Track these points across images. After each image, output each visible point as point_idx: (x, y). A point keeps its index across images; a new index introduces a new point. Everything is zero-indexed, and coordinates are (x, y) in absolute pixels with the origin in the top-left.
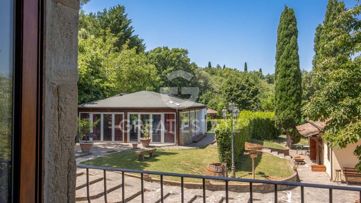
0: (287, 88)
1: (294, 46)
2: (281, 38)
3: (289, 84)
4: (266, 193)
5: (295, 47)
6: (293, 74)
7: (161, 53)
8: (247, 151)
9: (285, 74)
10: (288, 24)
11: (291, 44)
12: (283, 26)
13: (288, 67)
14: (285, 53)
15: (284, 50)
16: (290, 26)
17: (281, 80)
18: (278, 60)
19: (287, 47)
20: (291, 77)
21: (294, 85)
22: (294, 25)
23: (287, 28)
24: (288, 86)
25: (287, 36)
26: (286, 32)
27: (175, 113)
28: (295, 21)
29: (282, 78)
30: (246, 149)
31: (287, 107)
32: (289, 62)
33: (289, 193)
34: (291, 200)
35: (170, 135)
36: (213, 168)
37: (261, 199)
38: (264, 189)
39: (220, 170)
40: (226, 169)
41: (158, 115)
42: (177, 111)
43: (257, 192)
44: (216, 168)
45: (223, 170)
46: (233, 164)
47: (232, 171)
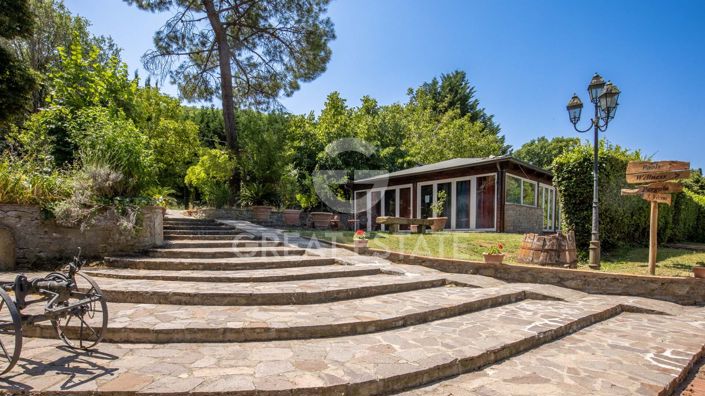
7: (534, 146)
8: (631, 186)
27: (496, 174)
30: (631, 180)
35: (487, 214)
36: (532, 240)
37: (668, 312)
38: (688, 292)
39: (552, 245)
40: (570, 244)
41: (465, 182)
42: (498, 167)
43: (661, 299)
44: (539, 240)
45: (560, 245)
46: (593, 237)
47: (591, 253)
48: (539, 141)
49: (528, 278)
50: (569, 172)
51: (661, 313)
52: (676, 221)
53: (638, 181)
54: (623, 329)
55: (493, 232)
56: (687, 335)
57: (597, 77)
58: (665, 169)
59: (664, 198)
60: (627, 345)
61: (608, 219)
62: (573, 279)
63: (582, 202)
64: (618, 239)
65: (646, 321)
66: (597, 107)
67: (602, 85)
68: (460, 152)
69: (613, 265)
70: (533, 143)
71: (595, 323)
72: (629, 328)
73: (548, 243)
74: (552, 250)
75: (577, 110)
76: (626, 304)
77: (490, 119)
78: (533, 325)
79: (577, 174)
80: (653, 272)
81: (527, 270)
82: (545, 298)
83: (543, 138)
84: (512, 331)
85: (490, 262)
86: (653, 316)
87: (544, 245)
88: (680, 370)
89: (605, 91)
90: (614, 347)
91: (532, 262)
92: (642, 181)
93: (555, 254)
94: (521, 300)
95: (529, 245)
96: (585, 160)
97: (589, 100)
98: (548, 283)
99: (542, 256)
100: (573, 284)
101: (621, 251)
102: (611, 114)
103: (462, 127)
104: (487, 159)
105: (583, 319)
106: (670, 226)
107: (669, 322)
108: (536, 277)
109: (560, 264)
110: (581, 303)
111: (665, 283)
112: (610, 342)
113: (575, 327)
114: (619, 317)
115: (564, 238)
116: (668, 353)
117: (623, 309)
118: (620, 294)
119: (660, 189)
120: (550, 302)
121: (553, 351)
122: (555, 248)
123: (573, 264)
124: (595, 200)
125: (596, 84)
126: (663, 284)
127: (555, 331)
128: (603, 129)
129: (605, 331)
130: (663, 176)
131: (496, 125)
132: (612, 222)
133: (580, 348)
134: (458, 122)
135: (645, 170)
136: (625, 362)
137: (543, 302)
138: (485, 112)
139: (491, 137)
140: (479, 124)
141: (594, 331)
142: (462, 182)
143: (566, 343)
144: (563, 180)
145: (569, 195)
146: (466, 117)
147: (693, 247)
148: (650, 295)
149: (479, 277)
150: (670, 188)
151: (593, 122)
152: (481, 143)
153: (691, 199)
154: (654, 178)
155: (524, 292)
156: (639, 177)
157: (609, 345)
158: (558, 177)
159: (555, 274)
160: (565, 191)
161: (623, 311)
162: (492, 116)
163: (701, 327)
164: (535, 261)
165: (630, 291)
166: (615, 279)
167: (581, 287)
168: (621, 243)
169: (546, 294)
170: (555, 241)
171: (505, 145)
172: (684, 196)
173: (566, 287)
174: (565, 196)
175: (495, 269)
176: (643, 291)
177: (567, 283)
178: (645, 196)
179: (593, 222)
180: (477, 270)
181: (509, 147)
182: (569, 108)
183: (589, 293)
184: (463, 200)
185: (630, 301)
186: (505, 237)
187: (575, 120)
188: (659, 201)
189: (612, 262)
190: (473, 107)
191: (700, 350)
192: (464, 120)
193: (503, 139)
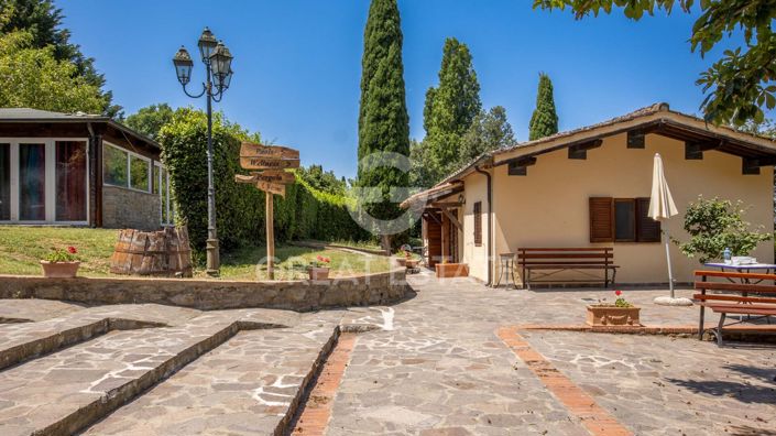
0: (381, 142)
1: (395, 61)
2: (371, 47)
3: (386, 133)
4: (313, 309)
5: (397, 64)
6: (393, 115)
7: (154, 114)
8: (247, 172)
9: (379, 115)
10: (385, 19)
11: (390, 56)
12: (375, 23)
13: (384, 101)
14: (378, 74)
15: (375, 68)
16: (389, 22)
17: (371, 125)
18: (366, 90)
19: (381, 63)
20: (390, 121)
21: (394, 136)
22: (395, 21)
23: (382, 26)
24: (383, 138)
25: (381, 42)
26: (380, 34)
27: (86, 139)
28: (398, 15)
29: (372, 122)
30: (245, 164)
31: (382, 178)
32: (385, 91)
33: (388, 310)
34: (394, 326)
35: (73, 198)
36: (129, 239)
37: (286, 324)
38: (305, 298)
39: (159, 244)
40: (182, 243)
41: (36, 145)
42: (90, 129)
43: (281, 309)
44: (139, 239)
45: (168, 245)
46: (210, 234)
47: (209, 254)
48: (161, 108)
49: (119, 296)
50: (180, 147)
51: (279, 326)
52: (298, 217)
53: (252, 167)
54: (235, 356)
55: (82, 227)
56: (300, 352)
57: (208, 32)
58: (277, 155)
59: (278, 189)
60: (235, 380)
61: (228, 213)
62: (182, 293)
63: (198, 189)
64: (241, 236)
65: (262, 339)
66: (208, 68)
67: (214, 44)
68: (35, 99)
69: (234, 270)
70: (152, 109)
71: (202, 354)
72: (243, 354)
73: (152, 243)
74: (158, 253)
75: (187, 68)
76: (243, 320)
77: (89, 62)
78: (106, 376)
79: (190, 151)
80: (272, 277)
81: (117, 284)
82: (140, 325)
83: (166, 106)
84: (59, 400)
85: (53, 276)
86: (271, 332)
87: (147, 245)
88: (288, 404)
89: (216, 52)
90: (218, 388)
91: (130, 272)
92: (256, 167)
93: (162, 259)
94: (103, 333)
95: (126, 247)
96: (199, 134)
97: (201, 58)
98: (149, 302)
99: (145, 262)
100: (182, 299)
101: (244, 251)
102: (226, 82)
103: (39, 63)
104: (73, 116)
105: (186, 352)
106: (293, 222)
107: (286, 337)
108: (130, 294)
109: (168, 272)
110: (189, 326)
111: (284, 288)
112: (215, 380)
113: (173, 367)
114: (233, 340)
115: (174, 235)
116: (278, 384)
117: (241, 327)
118: (239, 308)
119: (273, 178)
120: (146, 331)
121: (129, 418)
122: (162, 249)
123: (187, 271)
124: (210, 187)
125: (206, 42)
126: (281, 290)
127: (139, 381)
128: (217, 98)
129: (212, 364)
130: (275, 164)
131: (98, 74)
132: (233, 215)
133: (173, 402)
134: (33, 53)
135: (258, 155)
136: (228, 411)
137: (136, 332)
138: (81, 50)
139: (88, 88)
140: (68, 66)
141: (198, 369)
142: (30, 146)
143: (153, 398)
144: (173, 157)
145: (181, 178)
146: (46, 50)
147: (314, 244)
148: (269, 304)
149: (32, 302)
150: (283, 177)
151: (205, 88)
152: (73, 93)
153: (310, 194)
154: (267, 164)
155: (108, 320)
156: (253, 162)
157: (213, 387)
158: (167, 153)
159: (158, 287)
160: (176, 172)
161: (239, 330)
162: (92, 60)
163: (313, 338)
164: (136, 269)
165: (250, 301)
166: (232, 288)
167: (193, 302)
168: (244, 241)
169: (142, 319)
170: (161, 239)
171: (113, 104)
172: (305, 191)
173: (174, 304)
174: (176, 178)
175: (65, 286)
176: (262, 301)
177: (175, 299)
178: (260, 185)
179: (210, 214)
180: (30, 290)
181: (118, 108)
182: (178, 62)
183: (203, 310)
184: (31, 174)
185: (247, 315)
186: (98, 235)
187: (184, 80)
188: (274, 192)
189: (234, 265)
190: (60, 39)
191: (310, 369)
192: (44, 53)
193: (109, 97)
